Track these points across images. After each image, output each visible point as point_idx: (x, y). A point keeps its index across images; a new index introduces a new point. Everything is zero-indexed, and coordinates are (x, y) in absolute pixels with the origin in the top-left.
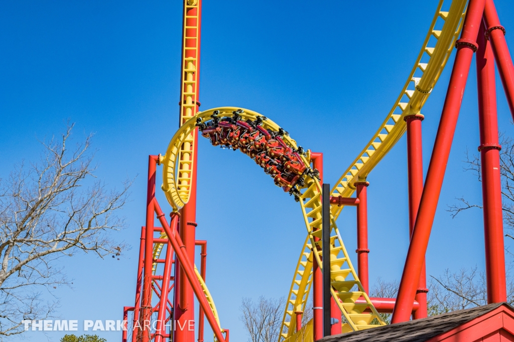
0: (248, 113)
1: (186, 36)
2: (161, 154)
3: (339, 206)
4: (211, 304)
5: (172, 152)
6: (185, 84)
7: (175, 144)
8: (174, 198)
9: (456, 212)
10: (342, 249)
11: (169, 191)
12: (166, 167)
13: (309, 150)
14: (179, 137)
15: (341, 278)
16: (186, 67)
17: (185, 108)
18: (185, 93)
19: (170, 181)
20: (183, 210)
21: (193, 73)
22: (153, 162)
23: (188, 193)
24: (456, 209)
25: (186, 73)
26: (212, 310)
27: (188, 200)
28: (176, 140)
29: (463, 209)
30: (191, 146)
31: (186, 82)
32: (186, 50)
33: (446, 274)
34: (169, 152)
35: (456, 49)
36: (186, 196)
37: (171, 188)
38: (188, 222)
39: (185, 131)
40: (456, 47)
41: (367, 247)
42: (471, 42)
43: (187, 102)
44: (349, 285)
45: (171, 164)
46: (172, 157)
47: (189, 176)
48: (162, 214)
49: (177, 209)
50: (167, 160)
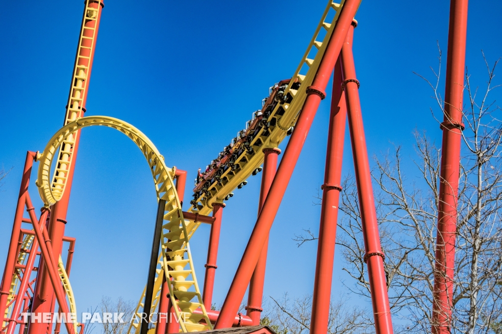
0: (124, 125)
1: (81, 45)
2: (39, 152)
3: (195, 222)
4: (71, 299)
5: (49, 151)
6: (74, 89)
7: (53, 144)
8: (47, 194)
9: (301, 242)
10: (189, 262)
11: (42, 187)
12: (43, 164)
13: (175, 167)
14: (58, 138)
15: (183, 289)
16: (77, 74)
17: (70, 112)
18: (73, 98)
19: (44, 178)
20: (54, 207)
21: (83, 80)
22: (31, 158)
23: (61, 191)
24: (302, 239)
25: (76, 79)
26: (71, 304)
27: (60, 198)
28: (54, 140)
29: (308, 240)
30: (72, 148)
31: (75, 87)
32: (79, 58)
33: (284, 297)
34: (47, 151)
35: (307, 95)
36: (60, 194)
37: (45, 185)
38: (59, 218)
39: (64, 133)
40: (307, 93)
41: (215, 263)
42: (320, 90)
43: (74, 106)
44: (190, 296)
45: (47, 162)
46: (49, 156)
47: (65, 176)
48: (32, 208)
49: (48, 205)
50: (44, 158)
